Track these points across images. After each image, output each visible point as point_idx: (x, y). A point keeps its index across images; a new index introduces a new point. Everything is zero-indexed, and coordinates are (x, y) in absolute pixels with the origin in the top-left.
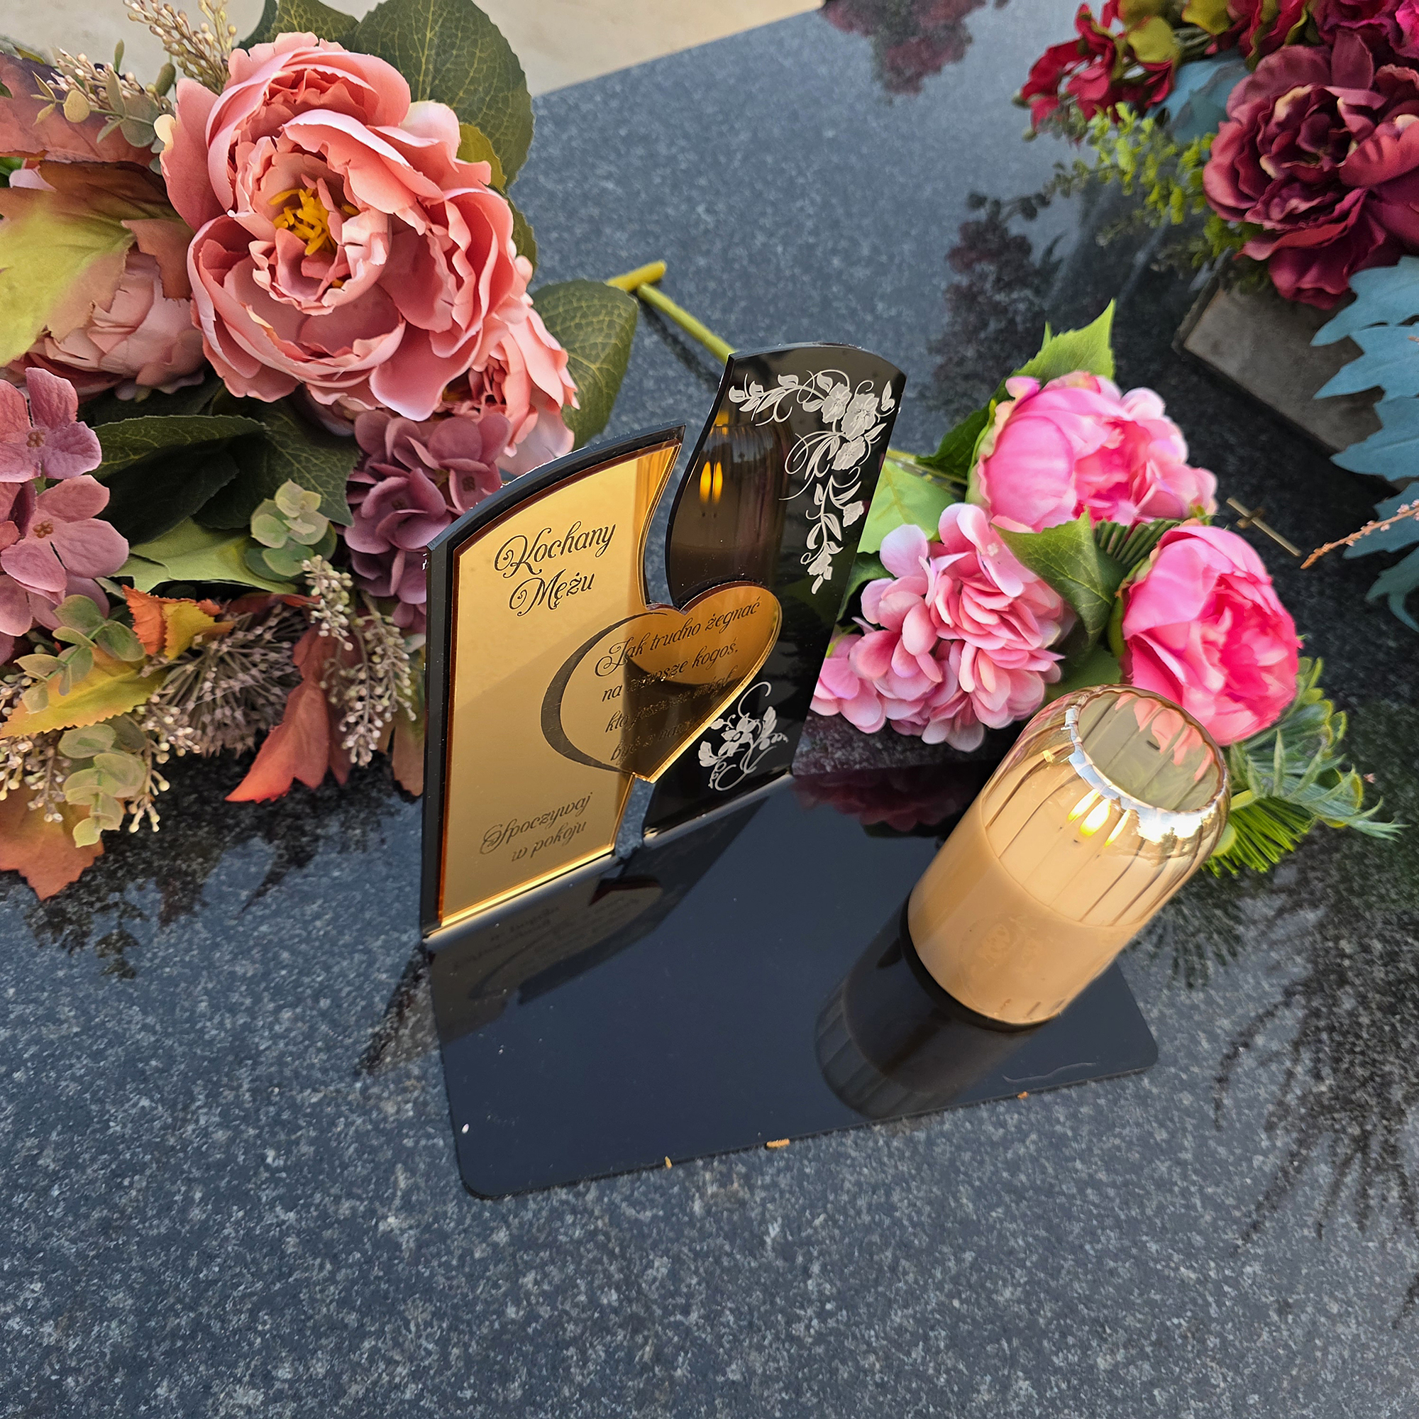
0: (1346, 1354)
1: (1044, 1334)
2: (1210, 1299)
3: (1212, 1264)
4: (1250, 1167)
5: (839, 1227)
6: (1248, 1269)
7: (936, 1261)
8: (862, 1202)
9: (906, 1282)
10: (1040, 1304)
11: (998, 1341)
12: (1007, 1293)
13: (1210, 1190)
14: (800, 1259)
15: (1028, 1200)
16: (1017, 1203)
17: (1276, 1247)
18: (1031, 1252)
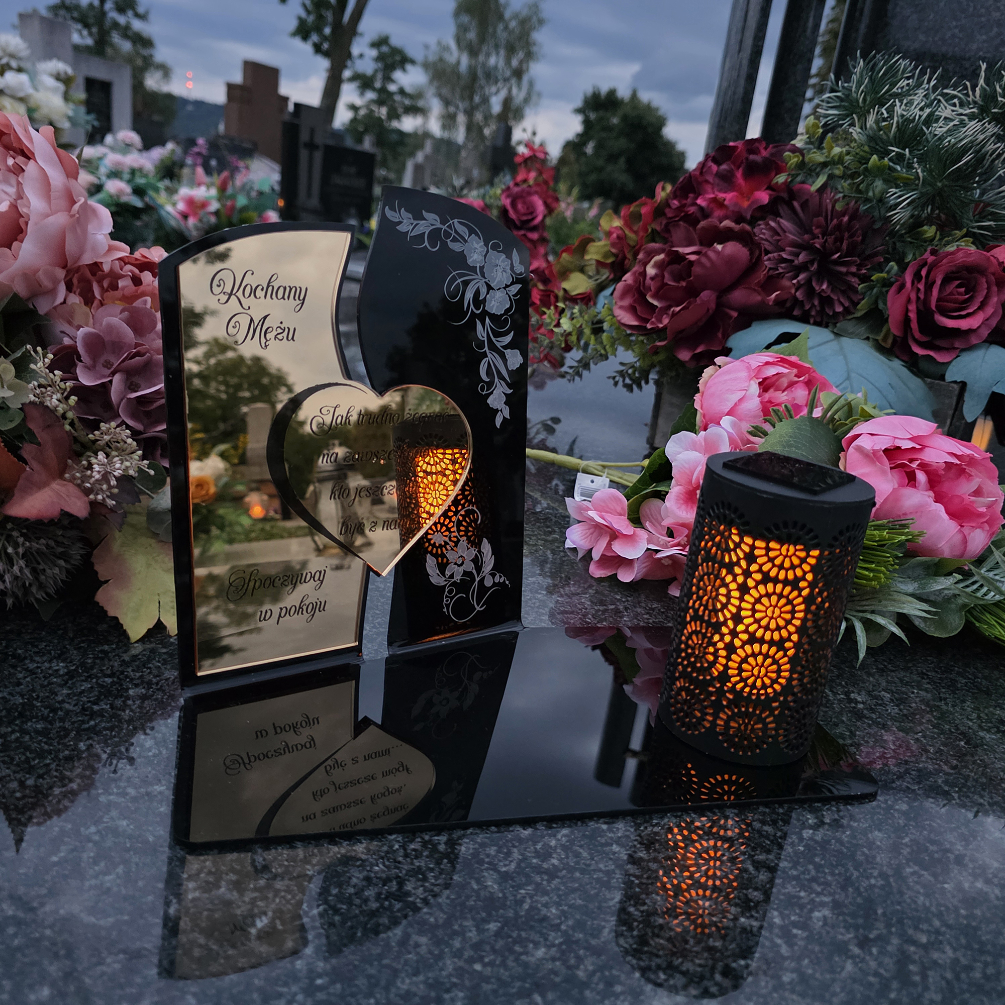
0: (949, 975)
1: (585, 985)
2: (779, 941)
3: (776, 913)
4: (801, 839)
5: (341, 914)
6: (816, 914)
7: (456, 933)
8: (370, 893)
9: (418, 954)
10: (580, 959)
12: (541, 953)
13: (762, 857)
14: (290, 944)
15: (561, 878)
16: (549, 881)
17: (843, 895)
18: (566, 918)
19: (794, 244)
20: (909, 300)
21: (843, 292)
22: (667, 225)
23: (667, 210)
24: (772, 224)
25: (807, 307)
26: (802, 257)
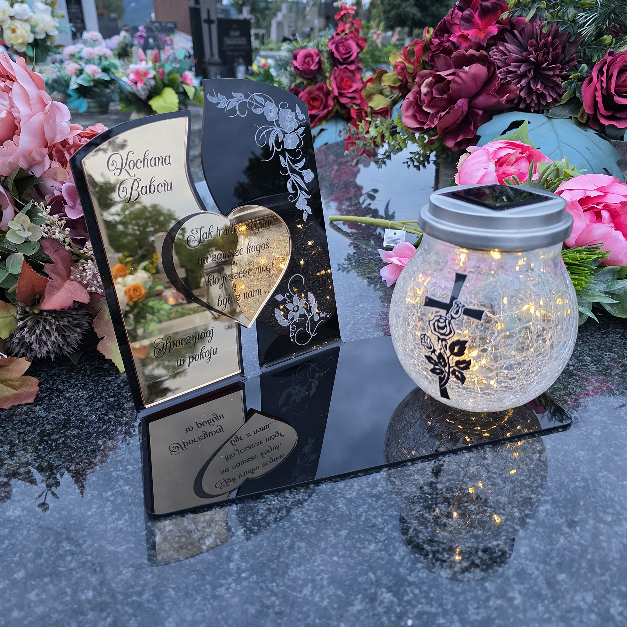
1: (400, 564)
3: (516, 510)
6: (542, 508)
7: (322, 539)
9: (300, 553)
10: (396, 549)
11: (366, 574)
12: (372, 547)
14: (226, 553)
15: (384, 499)
16: (376, 502)
17: (559, 495)
18: (387, 524)
19: (516, 60)
20: (596, 89)
21: (552, 88)
22: (432, 56)
23: (431, 46)
24: (501, 48)
25: (528, 102)
26: (523, 69)
